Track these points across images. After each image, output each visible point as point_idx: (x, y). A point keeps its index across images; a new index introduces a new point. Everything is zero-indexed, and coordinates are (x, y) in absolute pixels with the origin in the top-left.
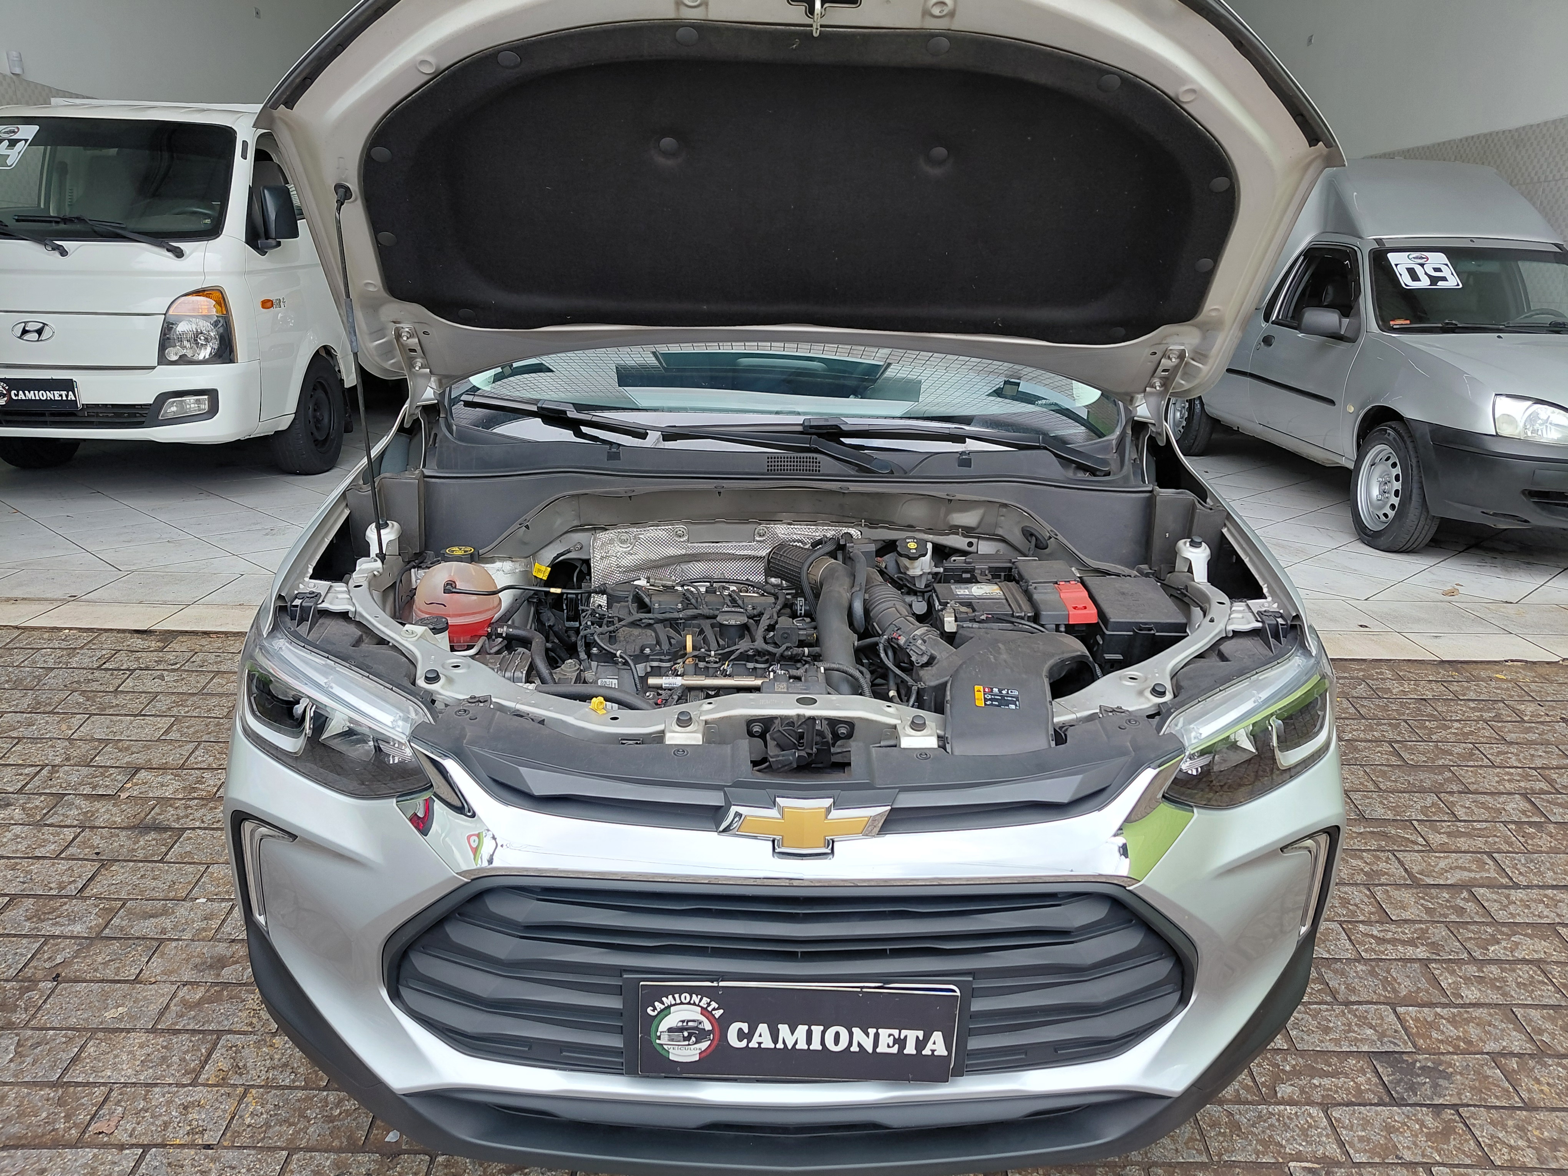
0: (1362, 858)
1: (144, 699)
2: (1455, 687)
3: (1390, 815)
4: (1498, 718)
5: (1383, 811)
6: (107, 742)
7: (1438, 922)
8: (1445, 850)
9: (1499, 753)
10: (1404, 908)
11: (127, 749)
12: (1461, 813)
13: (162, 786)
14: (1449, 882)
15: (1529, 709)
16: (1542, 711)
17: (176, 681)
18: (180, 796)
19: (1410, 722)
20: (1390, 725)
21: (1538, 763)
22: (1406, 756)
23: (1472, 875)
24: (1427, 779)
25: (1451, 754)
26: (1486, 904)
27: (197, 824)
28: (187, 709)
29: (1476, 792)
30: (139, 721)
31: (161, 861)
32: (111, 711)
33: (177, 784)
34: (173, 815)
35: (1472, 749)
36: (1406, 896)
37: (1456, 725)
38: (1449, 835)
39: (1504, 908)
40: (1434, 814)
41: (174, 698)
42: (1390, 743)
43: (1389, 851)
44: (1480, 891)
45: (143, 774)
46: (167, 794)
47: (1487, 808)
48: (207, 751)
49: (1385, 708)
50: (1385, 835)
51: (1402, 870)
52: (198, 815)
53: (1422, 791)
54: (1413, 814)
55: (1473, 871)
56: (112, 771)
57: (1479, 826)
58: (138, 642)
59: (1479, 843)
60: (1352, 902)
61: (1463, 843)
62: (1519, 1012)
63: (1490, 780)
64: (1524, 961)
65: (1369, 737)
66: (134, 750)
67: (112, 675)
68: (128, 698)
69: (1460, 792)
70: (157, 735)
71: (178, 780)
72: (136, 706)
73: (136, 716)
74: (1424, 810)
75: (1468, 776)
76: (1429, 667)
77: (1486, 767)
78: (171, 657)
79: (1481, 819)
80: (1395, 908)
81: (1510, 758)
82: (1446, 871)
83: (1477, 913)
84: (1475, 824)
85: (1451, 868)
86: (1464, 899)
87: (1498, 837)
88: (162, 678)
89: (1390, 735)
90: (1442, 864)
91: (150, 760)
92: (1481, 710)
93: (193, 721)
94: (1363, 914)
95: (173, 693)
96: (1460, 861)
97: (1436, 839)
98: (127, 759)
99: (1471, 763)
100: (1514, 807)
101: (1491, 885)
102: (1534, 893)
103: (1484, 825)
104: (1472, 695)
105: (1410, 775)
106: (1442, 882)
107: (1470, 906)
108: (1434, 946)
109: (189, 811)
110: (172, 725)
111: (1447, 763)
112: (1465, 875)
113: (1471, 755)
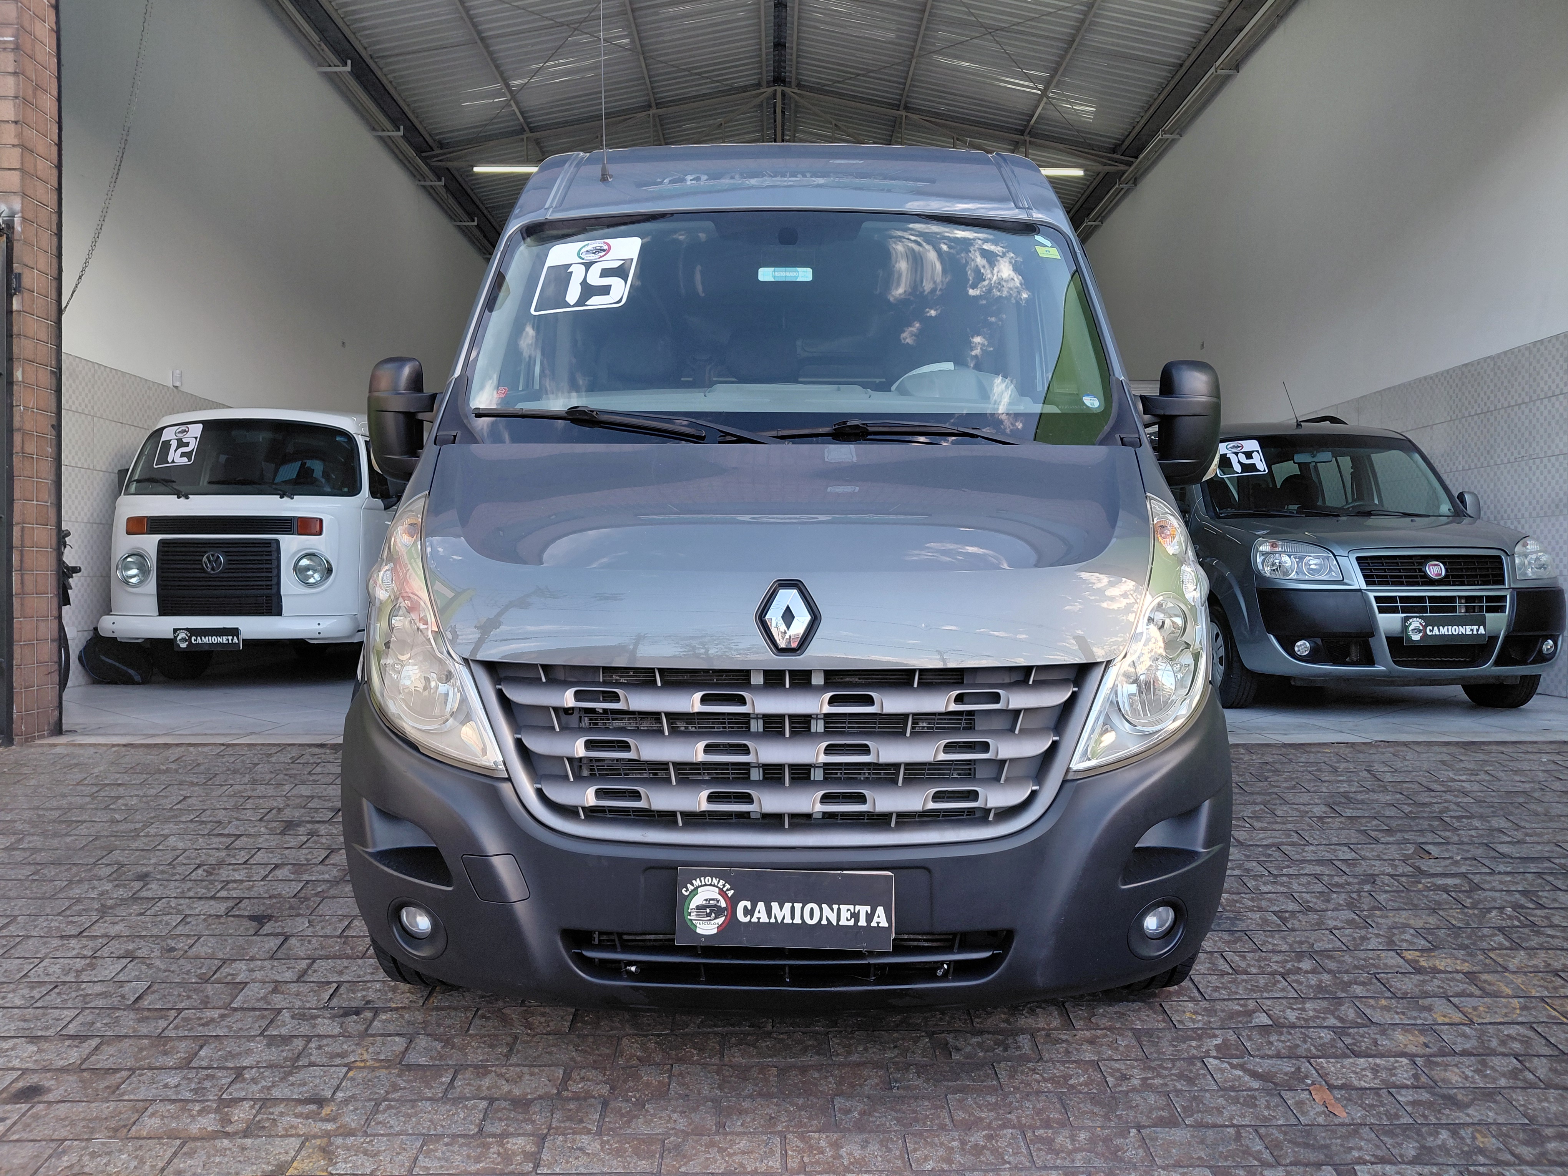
2: (1291, 756)
4: (1319, 770)
6: (313, 797)
7: (1252, 860)
8: (1263, 829)
9: (1314, 786)
11: (330, 800)
12: (1279, 813)
14: (1263, 843)
15: (1343, 766)
16: (1351, 766)
19: (1253, 773)
21: (1342, 790)
22: (1247, 789)
23: (1281, 840)
24: (1259, 799)
25: (1280, 787)
26: (1286, 852)
29: (1293, 804)
30: (333, 787)
35: (1295, 784)
37: (1287, 774)
39: (1299, 853)
44: (1283, 848)
47: (1299, 811)
55: (1282, 838)
57: (1291, 819)
59: (1290, 826)
61: (1277, 826)
62: (1295, 895)
63: (1306, 798)
64: (1306, 874)
67: (304, 765)
69: (1281, 804)
74: (1254, 812)
75: (1289, 797)
76: (1273, 747)
77: (1304, 792)
79: (1293, 816)
81: (1321, 788)
83: (1280, 856)
84: (1288, 818)
86: (1272, 850)
87: (1304, 824)
90: (1261, 836)
92: (1307, 767)
97: (1257, 825)
99: (1293, 791)
100: (1319, 810)
101: (1293, 844)
102: (1321, 848)
103: (1295, 818)
104: (1303, 760)
107: (1277, 854)
108: (1247, 870)
111: (1275, 791)
112: (1276, 840)
113: (1294, 787)
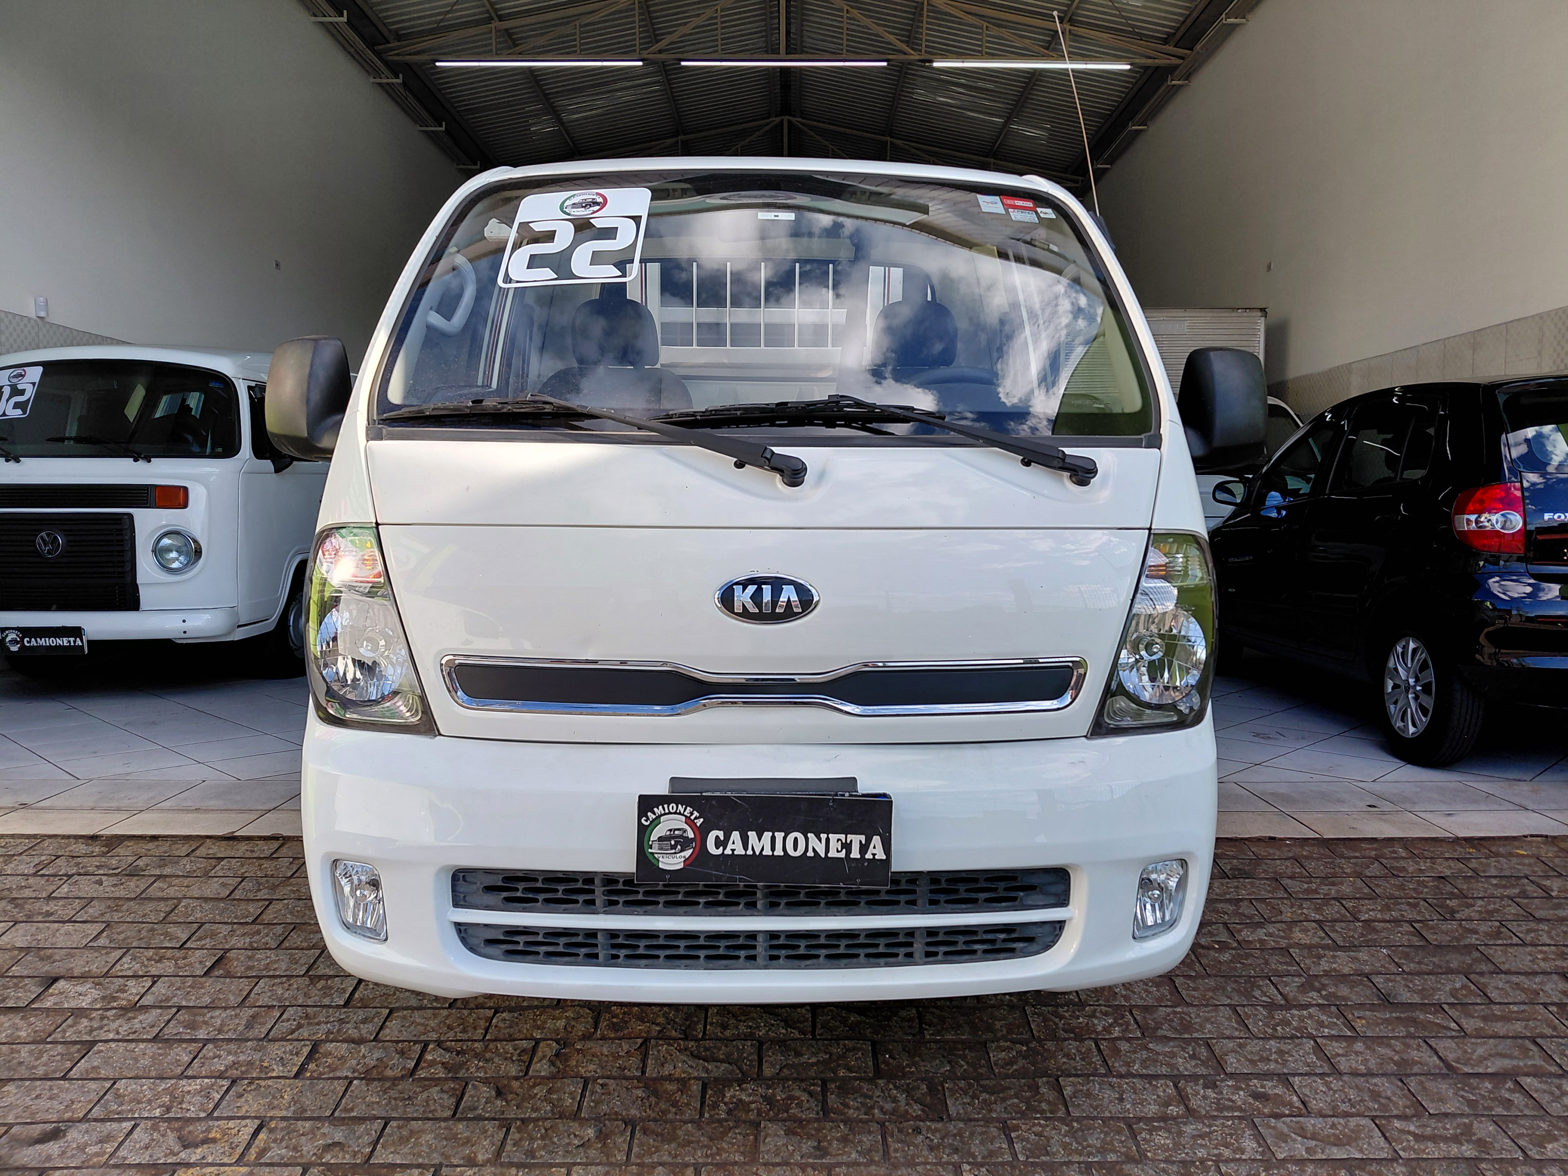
0: (1389, 1046)
1: (77, 904)
2: (1473, 864)
3: (1416, 999)
4: (1524, 894)
5: (1409, 994)
6: (27, 950)
7: (1483, 1115)
8: (1480, 1035)
9: (1529, 931)
10: (1442, 1100)
11: (49, 957)
12: (1494, 995)
13: (80, 995)
14: (1490, 1070)
15: (1556, 884)
17: (115, 885)
18: (98, 1006)
19: (1430, 901)
20: (1409, 904)
22: (1429, 937)
23: (1515, 1063)
24: (1454, 960)
25: (1477, 933)
26: (1535, 1095)
27: (111, 1036)
28: (121, 915)
29: (1508, 972)
30: (69, 927)
31: (63, 1078)
32: (40, 918)
33: (95, 993)
34: (86, 1027)
35: (1499, 927)
36: (1443, 1087)
37: (1480, 902)
38: (1485, 1019)
39: (1557, 1100)
40: (1465, 996)
41: (109, 903)
42: (1410, 922)
43: (1420, 1037)
44: (1527, 1081)
45: (61, 984)
46: (83, 1004)
47: (1523, 990)
48: (134, 958)
49: (1402, 887)
50: (1414, 1021)
51: (1436, 1058)
52: (114, 1026)
53: (1450, 971)
54: (1442, 996)
55: (1516, 1058)
56: (27, 981)
57: (1516, 1009)
58: (81, 848)
59: (1518, 1027)
60: (1383, 1094)
61: (1500, 1028)
63: (1522, 959)
65: (1387, 917)
66: (57, 957)
67: (48, 880)
68: (60, 904)
69: (1491, 973)
70: (84, 942)
71: (99, 989)
72: (69, 913)
73: (64, 922)
74: (1453, 993)
75: (1498, 955)
76: (1444, 844)
77: (1517, 945)
78: (114, 862)
79: (1517, 1001)
80: (1432, 1101)
81: (1541, 936)
82: (1486, 1059)
83: (1526, 1106)
84: (1511, 1006)
85: (1490, 1055)
86: (1509, 1090)
87: (1539, 1020)
88: (100, 883)
89: (1410, 915)
90: (1480, 1051)
91: (72, 969)
92: (1505, 887)
93: (124, 927)
94: (1397, 1108)
95: (109, 898)
96: (1500, 1047)
97: (1470, 1024)
98: (47, 968)
99: (1500, 942)
100: (1553, 987)
101: (1536, 1073)
103: (1522, 1007)
104: (1493, 872)
105: (1434, 956)
106: (1481, 1070)
107: (1518, 1098)
108: (1481, 1143)
109: (105, 1022)
110: (102, 931)
111: (1473, 941)
112: (1507, 1063)
113: (1498, 934)
